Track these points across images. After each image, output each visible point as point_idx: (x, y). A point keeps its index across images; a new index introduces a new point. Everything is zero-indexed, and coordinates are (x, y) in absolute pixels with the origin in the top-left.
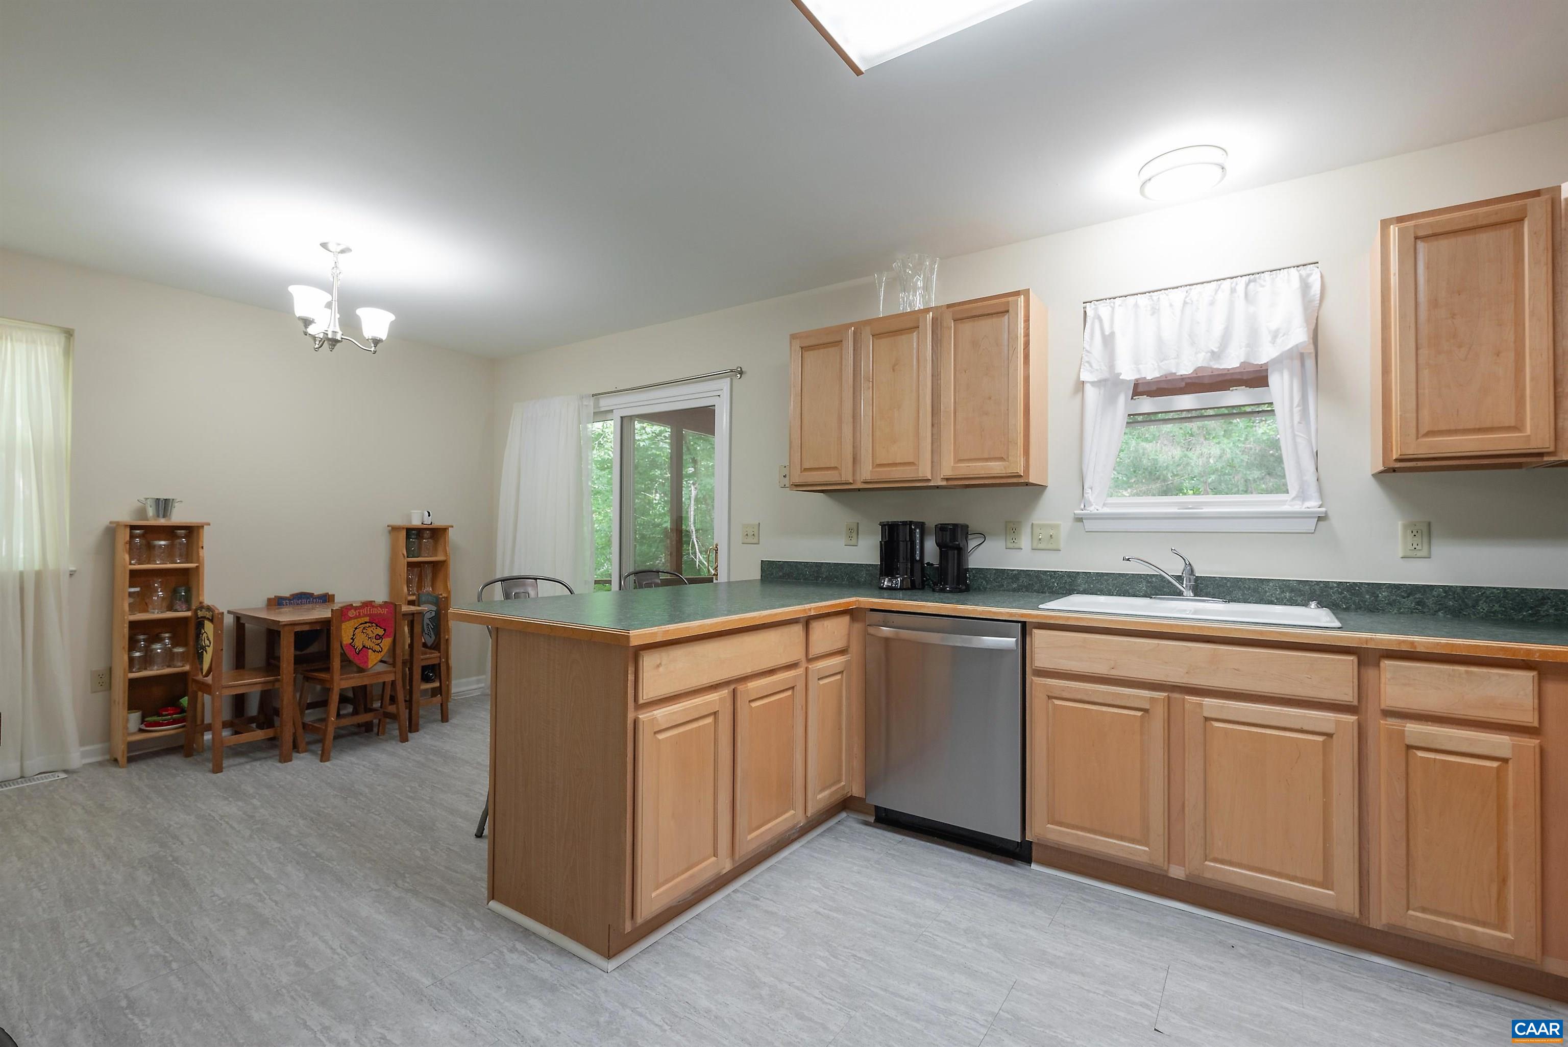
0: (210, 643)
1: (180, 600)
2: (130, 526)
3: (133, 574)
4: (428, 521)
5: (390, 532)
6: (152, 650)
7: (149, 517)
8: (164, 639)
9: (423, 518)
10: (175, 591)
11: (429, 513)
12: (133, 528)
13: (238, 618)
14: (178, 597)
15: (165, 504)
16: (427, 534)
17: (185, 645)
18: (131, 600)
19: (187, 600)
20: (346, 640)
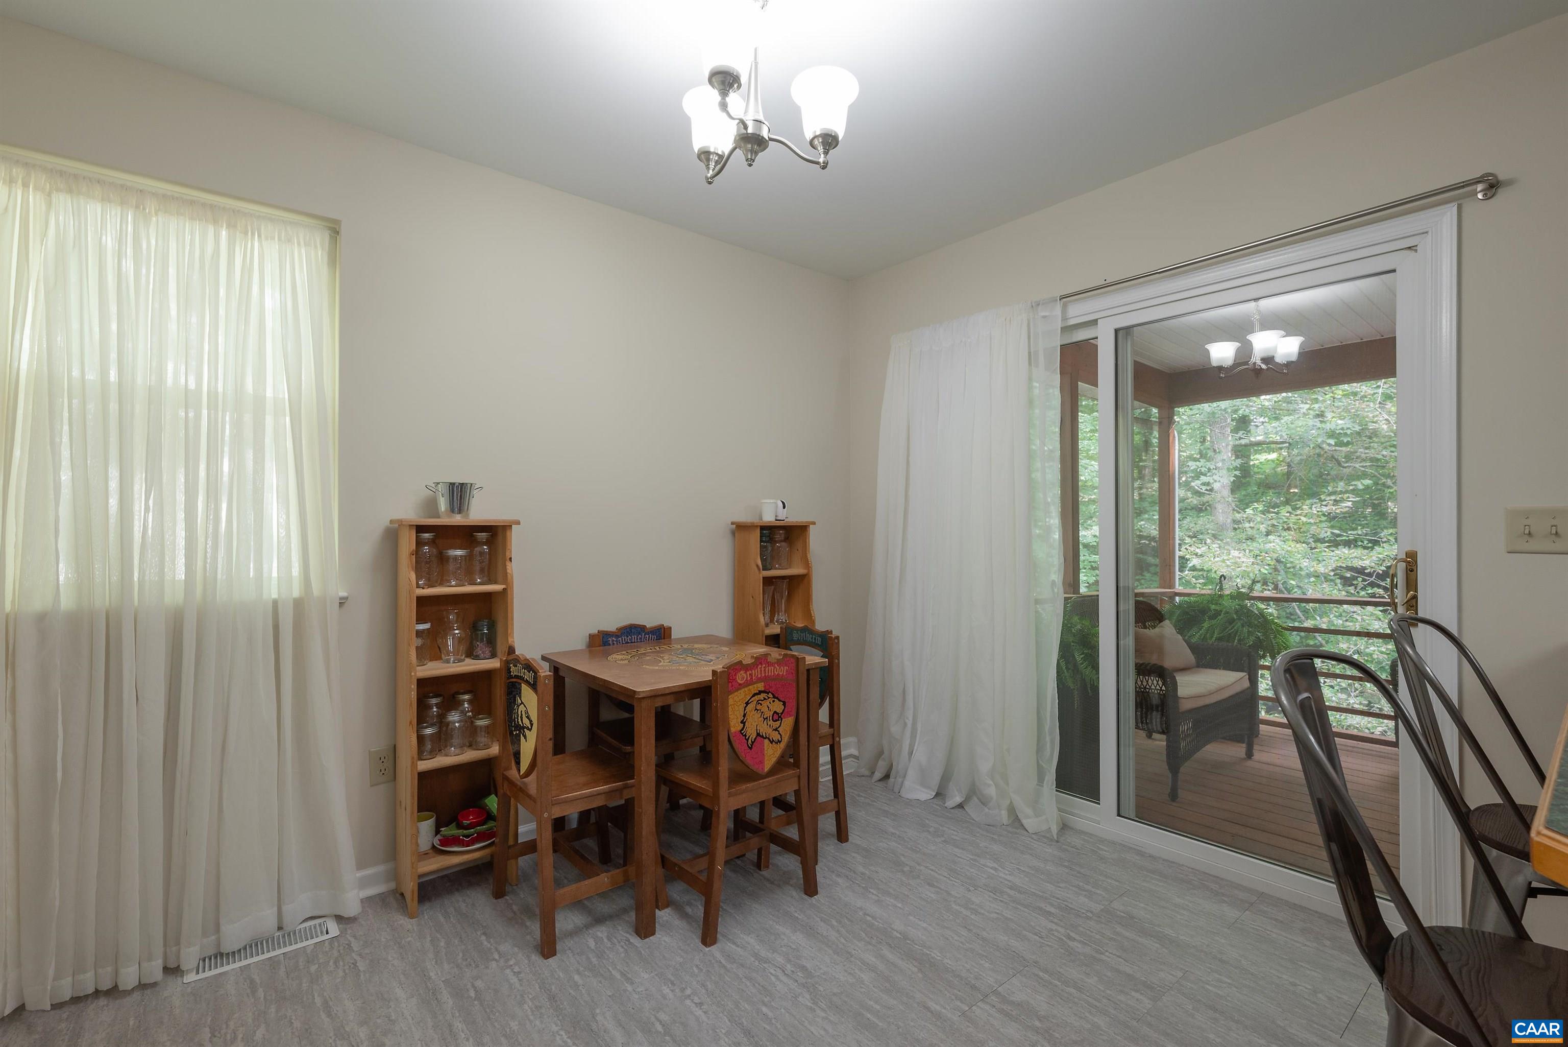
0: (532, 725)
1: (482, 641)
2: (416, 525)
3: (422, 601)
4: (782, 514)
5: (733, 533)
6: (448, 724)
7: (440, 513)
8: (461, 703)
9: (776, 513)
10: (475, 627)
11: (783, 502)
12: (420, 529)
13: (556, 669)
14: (480, 636)
15: (461, 491)
16: (780, 534)
17: (489, 713)
18: (419, 642)
19: (491, 641)
20: (735, 726)
